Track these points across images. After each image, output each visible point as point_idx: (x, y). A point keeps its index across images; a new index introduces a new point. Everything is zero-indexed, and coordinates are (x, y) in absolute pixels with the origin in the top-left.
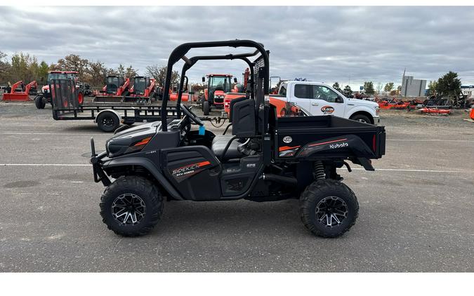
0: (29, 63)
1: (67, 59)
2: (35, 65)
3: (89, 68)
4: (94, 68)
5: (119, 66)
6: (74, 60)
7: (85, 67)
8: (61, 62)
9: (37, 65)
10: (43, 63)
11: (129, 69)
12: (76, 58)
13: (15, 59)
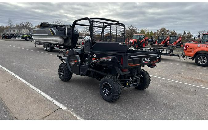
0: (146, 32)
1: (161, 30)
2: (148, 33)
3: (169, 33)
4: (172, 33)
5: (183, 32)
6: (163, 30)
7: (167, 33)
8: (158, 31)
9: (149, 33)
10: (151, 32)
11: (188, 33)
12: (164, 29)
13: (142, 31)
